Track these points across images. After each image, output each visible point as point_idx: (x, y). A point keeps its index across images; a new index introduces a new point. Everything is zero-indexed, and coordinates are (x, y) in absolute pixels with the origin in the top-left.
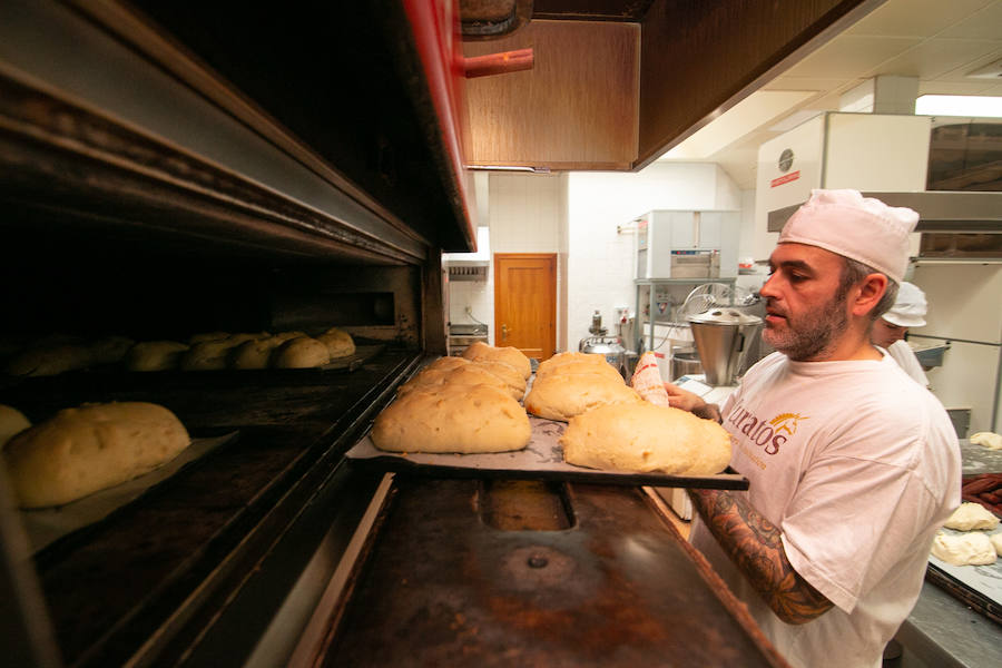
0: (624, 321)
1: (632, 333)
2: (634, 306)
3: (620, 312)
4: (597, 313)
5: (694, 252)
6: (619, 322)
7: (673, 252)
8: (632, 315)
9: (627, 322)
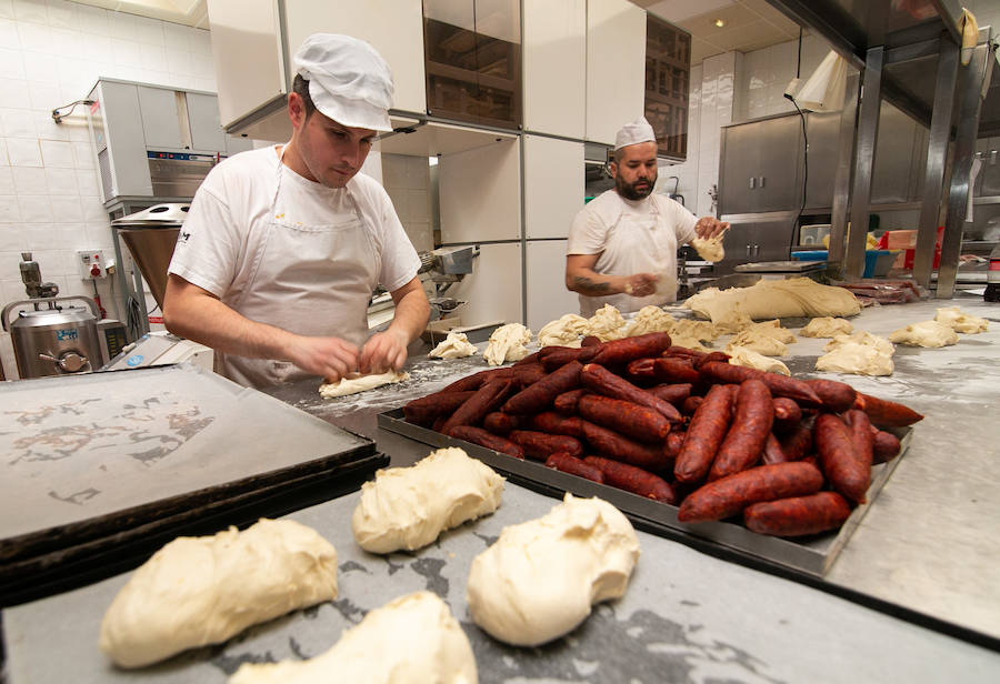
0: (96, 272)
1: (117, 290)
2: (112, 249)
3: (86, 259)
4: (27, 257)
5: (186, 157)
6: (88, 276)
7: (150, 154)
8: (111, 262)
9: (104, 274)
